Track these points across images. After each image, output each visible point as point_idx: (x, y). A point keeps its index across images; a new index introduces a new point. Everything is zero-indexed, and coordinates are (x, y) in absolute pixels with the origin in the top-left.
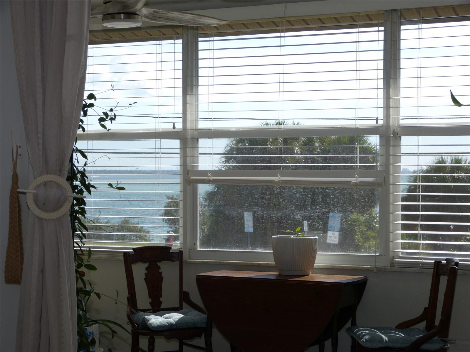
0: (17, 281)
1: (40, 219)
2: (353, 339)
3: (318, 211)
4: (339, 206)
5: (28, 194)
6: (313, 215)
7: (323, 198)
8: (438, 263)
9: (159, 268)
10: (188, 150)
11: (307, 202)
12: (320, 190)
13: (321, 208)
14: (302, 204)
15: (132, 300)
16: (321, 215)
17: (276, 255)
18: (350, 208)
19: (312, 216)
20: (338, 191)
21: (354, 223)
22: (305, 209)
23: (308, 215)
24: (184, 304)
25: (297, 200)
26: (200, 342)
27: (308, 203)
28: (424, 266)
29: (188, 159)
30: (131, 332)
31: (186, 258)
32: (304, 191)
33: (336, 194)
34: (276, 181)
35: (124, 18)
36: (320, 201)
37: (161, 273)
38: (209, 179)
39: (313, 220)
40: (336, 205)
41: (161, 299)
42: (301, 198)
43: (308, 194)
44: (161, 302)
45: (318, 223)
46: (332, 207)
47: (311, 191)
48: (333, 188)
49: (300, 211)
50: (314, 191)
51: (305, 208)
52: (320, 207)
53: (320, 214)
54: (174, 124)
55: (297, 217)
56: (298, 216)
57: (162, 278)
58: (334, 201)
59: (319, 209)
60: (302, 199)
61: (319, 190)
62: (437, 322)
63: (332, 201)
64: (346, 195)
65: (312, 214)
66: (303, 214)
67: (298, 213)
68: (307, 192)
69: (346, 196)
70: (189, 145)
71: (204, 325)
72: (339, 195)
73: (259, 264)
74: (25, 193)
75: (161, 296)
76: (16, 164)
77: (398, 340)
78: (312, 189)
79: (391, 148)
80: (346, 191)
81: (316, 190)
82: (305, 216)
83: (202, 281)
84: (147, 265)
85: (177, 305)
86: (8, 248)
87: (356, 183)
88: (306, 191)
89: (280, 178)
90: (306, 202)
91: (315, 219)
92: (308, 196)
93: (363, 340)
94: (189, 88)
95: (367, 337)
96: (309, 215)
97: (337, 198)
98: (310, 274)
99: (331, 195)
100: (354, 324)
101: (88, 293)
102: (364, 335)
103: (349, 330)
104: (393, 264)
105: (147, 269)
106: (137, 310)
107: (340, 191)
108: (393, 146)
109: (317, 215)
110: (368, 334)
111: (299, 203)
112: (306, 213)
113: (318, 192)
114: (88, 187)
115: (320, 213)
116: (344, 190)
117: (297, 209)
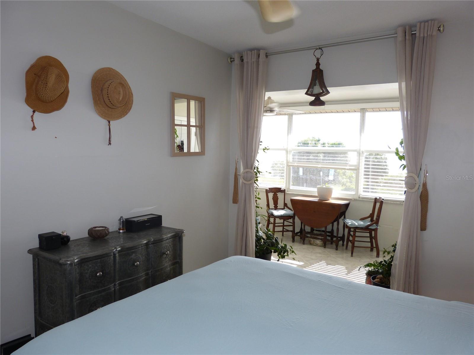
0: (236, 203)
1: (245, 184)
2: (344, 223)
5: (241, 176)
8: (376, 199)
9: (277, 195)
10: (288, 155)
15: (268, 205)
17: (318, 192)
24: (285, 207)
25: (326, 174)
26: (291, 220)
28: (371, 199)
29: (288, 158)
30: (267, 216)
31: (286, 192)
35: (270, 112)
41: (277, 205)
44: (277, 206)
45: (333, 182)
57: (278, 198)
62: (375, 219)
70: (289, 153)
71: (292, 215)
74: (240, 175)
75: (278, 204)
76: (237, 165)
77: (361, 225)
79: (361, 157)
83: (292, 201)
84: (273, 193)
85: (283, 208)
86: (234, 192)
93: (348, 224)
94: (289, 134)
95: (350, 223)
98: (330, 200)
100: (345, 218)
101: (258, 207)
102: (349, 222)
103: (343, 220)
104: (359, 198)
105: (273, 195)
106: (270, 209)
108: (361, 156)
110: (350, 222)
114: (259, 172)
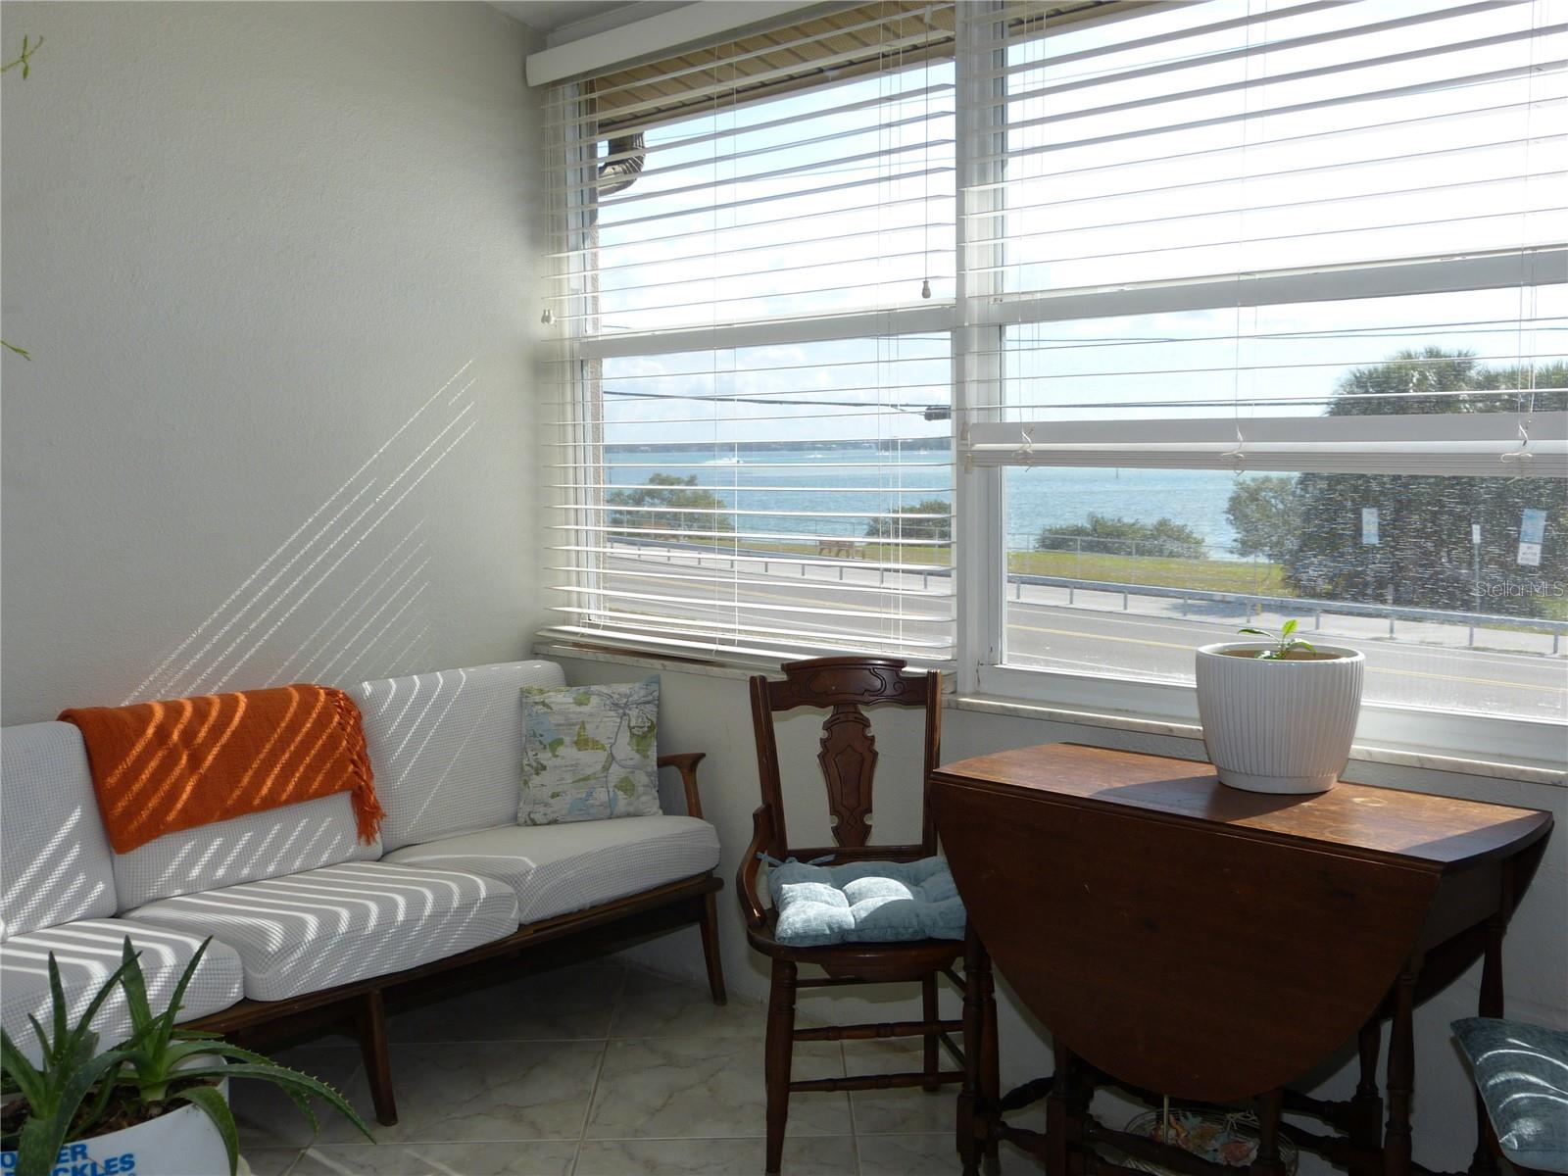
3: (1378, 556)
4: (1454, 543)
6: (1361, 572)
7: (1397, 511)
9: (865, 723)
10: (970, 361)
11: (1343, 526)
12: (1388, 486)
13: (1392, 547)
14: (1323, 532)
15: (768, 821)
16: (1390, 572)
18: (1497, 551)
19: (1358, 574)
20: (1452, 486)
21: (1511, 604)
22: (1332, 550)
23: (1345, 572)
27: (1343, 529)
29: (968, 388)
32: (1331, 488)
33: (1445, 499)
34: (1229, 456)
36: (1388, 525)
37: (872, 739)
38: (1025, 453)
39: (1361, 587)
40: (1444, 537)
41: (869, 820)
42: (1321, 513)
43: (1346, 500)
44: (866, 830)
46: (1429, 544)
47: (1356, 489)
48: (1436, 477)
49: (1315, 556)
50: (1368, 490)
51: (1334, 547)
52: (1387, 546)
53: (1386, 568)
54: (926, 283)
55: (1304, 576)
56: (1311, 572)
57: (875, 754)
58: (1440, 525)
59: (1382, 552)
60: (1324, 517)
61: (1384, 483)
63: (1429, 525)
64: (1484, 502)
65: (1357, 566)
66: (1325, 566)
67: (1312, 563)
68: (1341, 490)
69: (1482, 507)
70: (974, 346)
71: (957, 937)
72: (1457, 503)
73: (1171, 729)
75: (869, 810)
78: (1360, 482)
80: (1482, 488)
81: (1374, 486)
82: (1335, 575)
84: (827, 714)
87: (1519, 459)
88: (1339, 487)
89: (1244, 444)
90: (1339, 527)
91: (1366, 585)
92: (1346, 506)
93: (1509, 1141)
95: (1527, 1129)
96: (1346, 569)
97: (1451, 513)
99: (1429, 504)
105: (828, 726)
107: (1461, 490)
109: (1377, 572)
110: (1532, 1113)
111: (1315, 529)
112: (1339, 562)
113: (1382, 493)
115: (1385, 563)
116: (1475, 486)
117: (1305, 549)
